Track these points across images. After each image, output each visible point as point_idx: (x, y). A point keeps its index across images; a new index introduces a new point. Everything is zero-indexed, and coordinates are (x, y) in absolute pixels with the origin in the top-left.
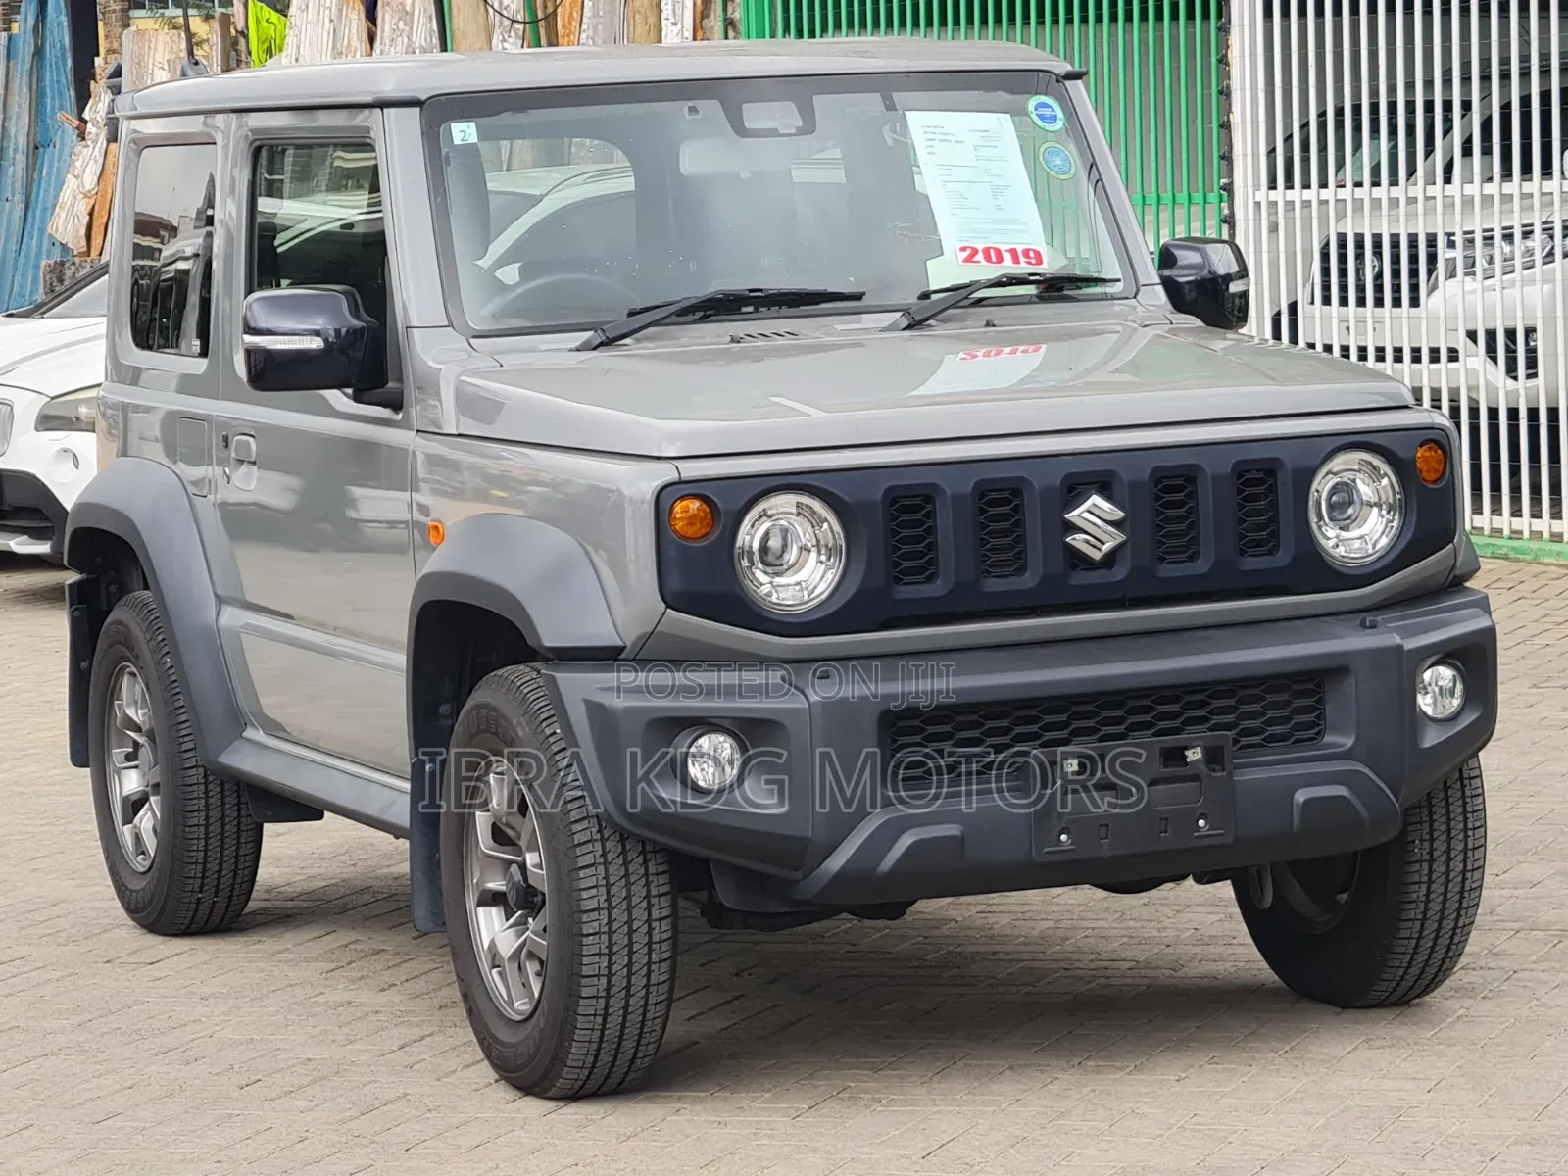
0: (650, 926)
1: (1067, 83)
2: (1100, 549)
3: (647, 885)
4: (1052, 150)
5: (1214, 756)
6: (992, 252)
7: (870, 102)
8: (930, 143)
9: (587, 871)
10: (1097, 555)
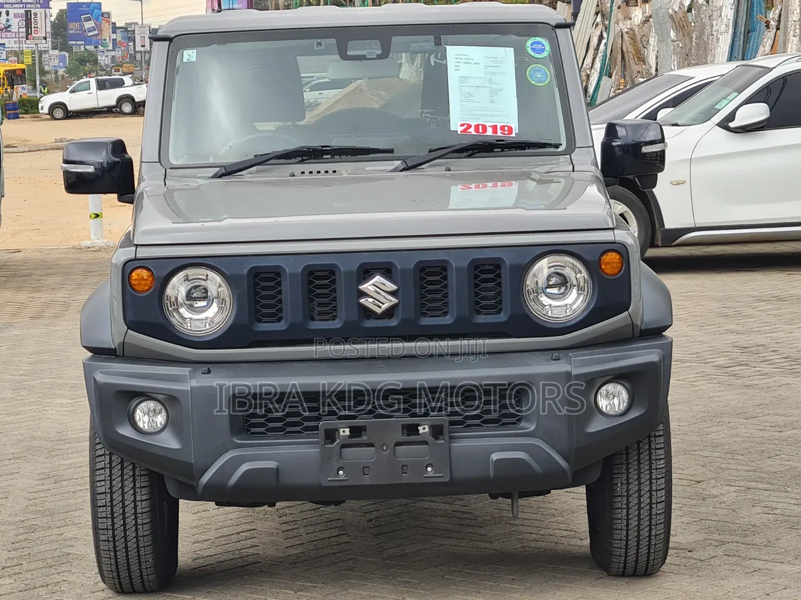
0: (135, 504)
1: (557, 30)
2: (380, 307)
3: (134, 481)
4: (537, 68)
5: (437, 431)
6: (480, 127)
7: (428, 41)
8: (458, 64)
9: (100, 471)
10: (379, 311)
